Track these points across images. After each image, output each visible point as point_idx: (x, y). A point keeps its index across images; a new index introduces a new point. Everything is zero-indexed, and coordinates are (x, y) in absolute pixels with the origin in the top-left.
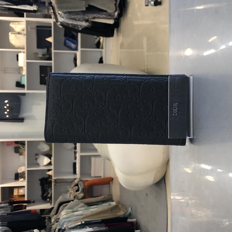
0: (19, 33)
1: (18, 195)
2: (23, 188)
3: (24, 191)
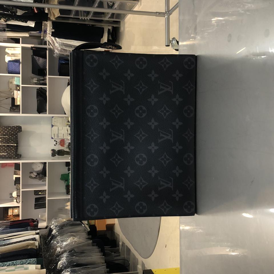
1: (12, 215)
2: (17, 208)
3: (18, 211)
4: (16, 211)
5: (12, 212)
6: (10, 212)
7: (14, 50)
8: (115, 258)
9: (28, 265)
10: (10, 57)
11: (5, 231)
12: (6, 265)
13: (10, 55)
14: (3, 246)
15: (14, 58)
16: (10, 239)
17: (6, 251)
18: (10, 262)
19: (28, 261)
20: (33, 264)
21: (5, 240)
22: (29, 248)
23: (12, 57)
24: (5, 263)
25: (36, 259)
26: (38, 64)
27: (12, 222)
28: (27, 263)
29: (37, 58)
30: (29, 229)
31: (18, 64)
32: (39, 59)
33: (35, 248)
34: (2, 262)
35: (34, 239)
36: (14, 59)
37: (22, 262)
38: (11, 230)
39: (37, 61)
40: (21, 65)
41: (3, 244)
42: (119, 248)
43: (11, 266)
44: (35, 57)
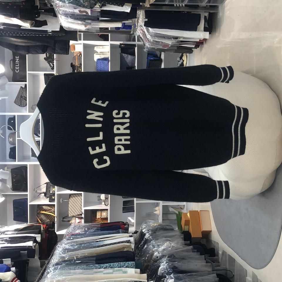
1: (101, 218)
2: (106, 211)
3: (106, 214)
4: (104, 214)
5: (100, 214)
6: (98, 215)
7: (103, 48)
8: (216, 268)
9: (126, 269)
10: (99, 55)
11: (96, 233)
12: (103, 268)
13: (99, 53)
14: (97, 247)
15: (103, 56)
16: (103, 241)
17: (101, 253)
18: (107, 265)
19: (126, 264)
20: (132, 268)
21: (98, 241)
22: (125, 250)
23: (101, 55)
24: (102, 265)
25: (134, 262)
26: (126, 62)
27: (102, 225)
28: (125, 266)
29: (125, 55)
30: (120, 231)
31: (107, 62)
32: (127, 56)
33: (131, 250)
34: (98, 264)
35: (129, 242)
36: (103, 58)
37: (120, 265)
38: (102, 232)
39: (126, 59)
40: (110, 63)
41: (97, 245)
42: (219, 258)
43: (108, 269)
44: (123, 54)
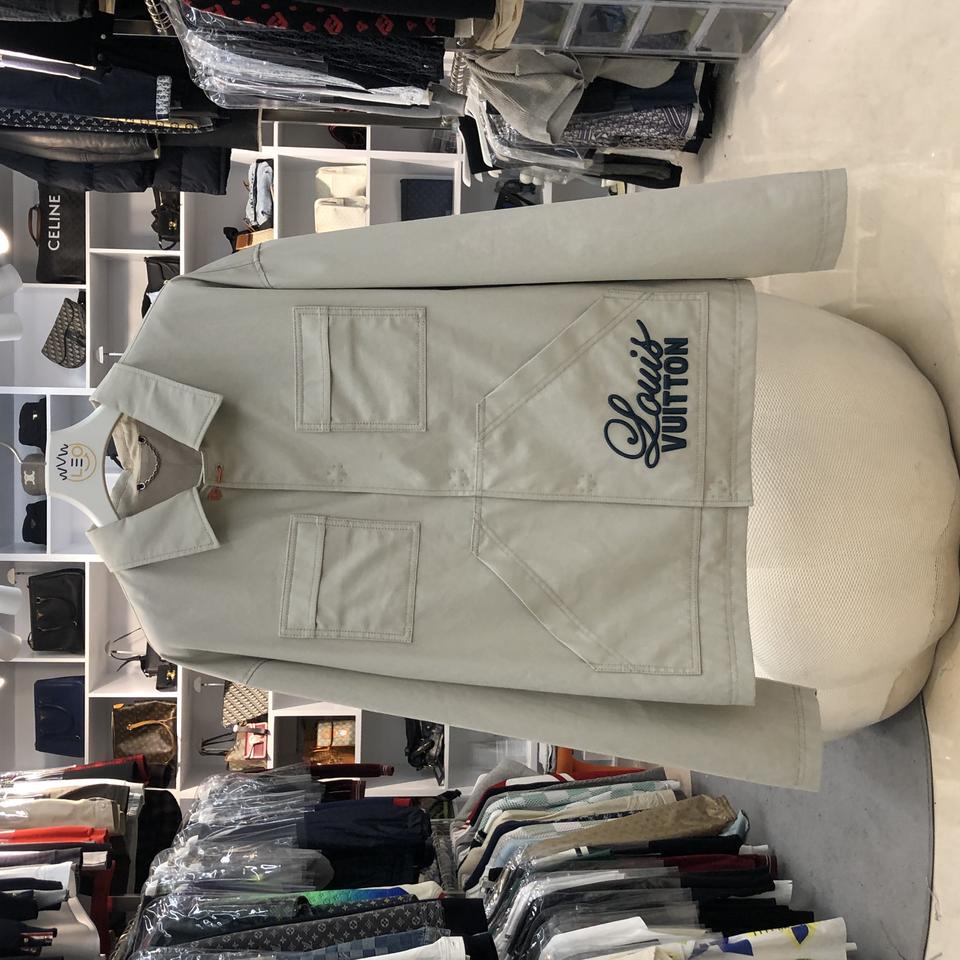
0: (347, 202)
1: (330, 746)
2: (347, 722)
3: (350, 733)
4: (342, 735)
5: (328, 735)
6: (323, 739)
